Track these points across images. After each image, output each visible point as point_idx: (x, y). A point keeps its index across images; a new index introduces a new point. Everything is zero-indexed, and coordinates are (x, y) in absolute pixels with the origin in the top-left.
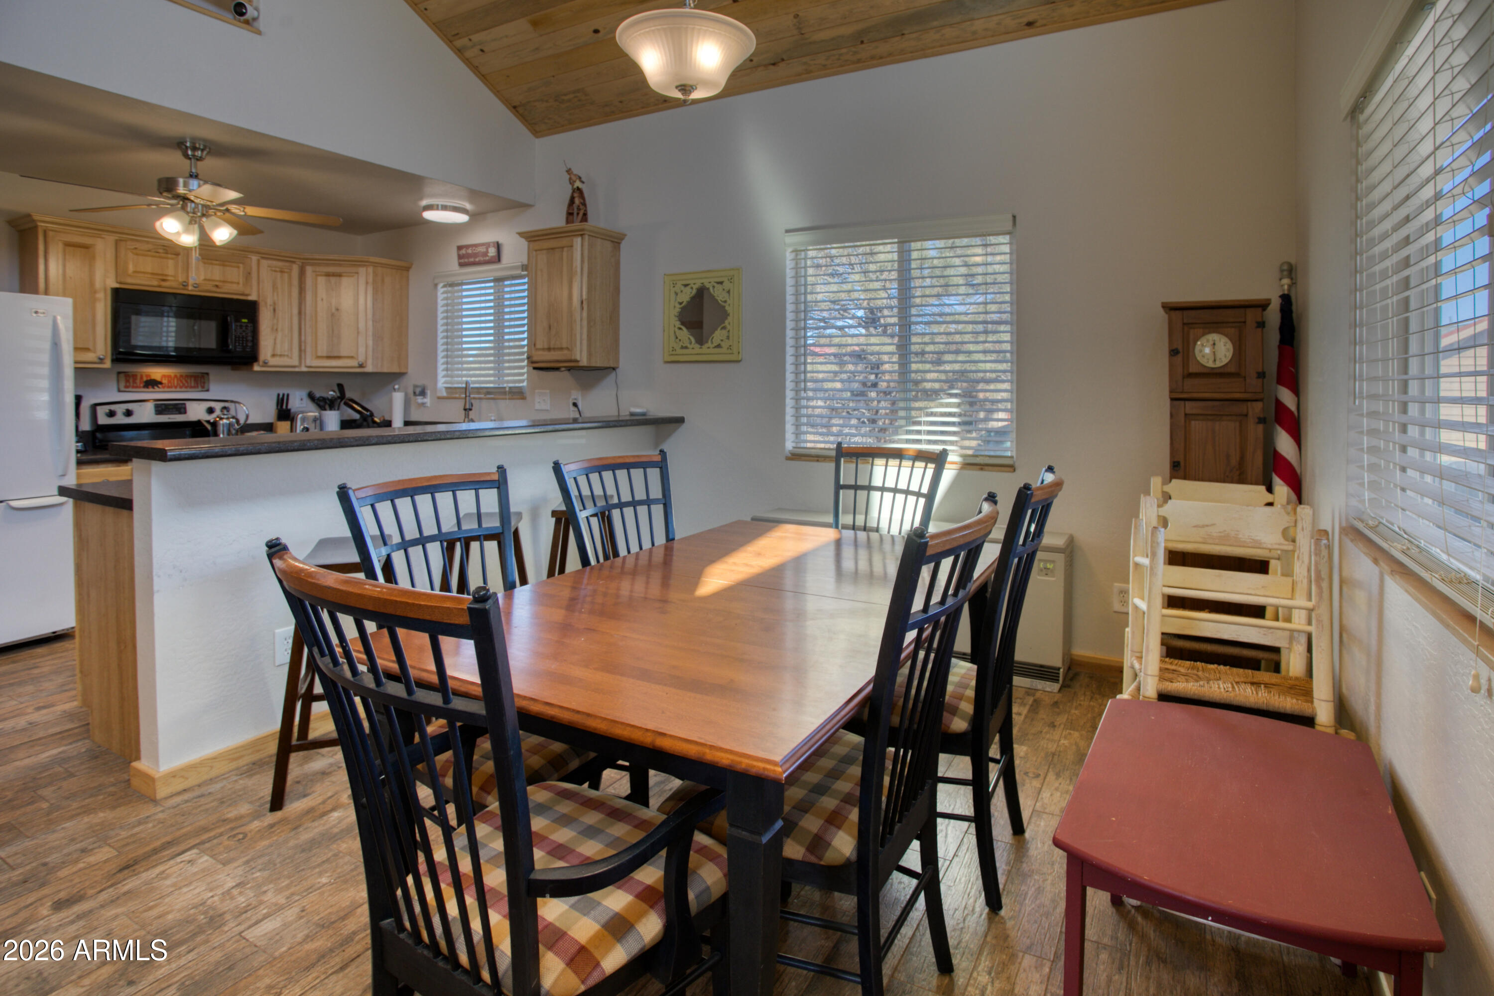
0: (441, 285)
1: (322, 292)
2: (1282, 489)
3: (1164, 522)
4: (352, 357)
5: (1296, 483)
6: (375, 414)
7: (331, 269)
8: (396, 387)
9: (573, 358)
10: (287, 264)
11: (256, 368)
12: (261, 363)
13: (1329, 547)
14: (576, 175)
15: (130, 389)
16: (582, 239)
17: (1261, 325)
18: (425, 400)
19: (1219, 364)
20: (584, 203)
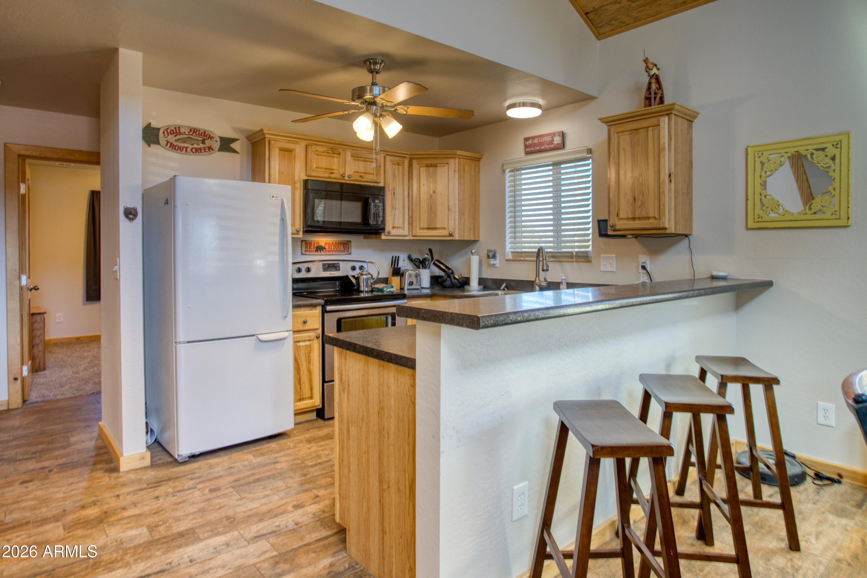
0: (508, 170)
1: (424, 180)
4: (444, 228)
6: (455, 272)
7: (430, 162)
8: (473, 251)
9: (661, 226)
10: (402, 159)
11: (383, 237)
12: (386, 233)
14: (652, 63)
15: (308, 253)
16: (669, 117)
18: (495, 262)
20: (660, 87)
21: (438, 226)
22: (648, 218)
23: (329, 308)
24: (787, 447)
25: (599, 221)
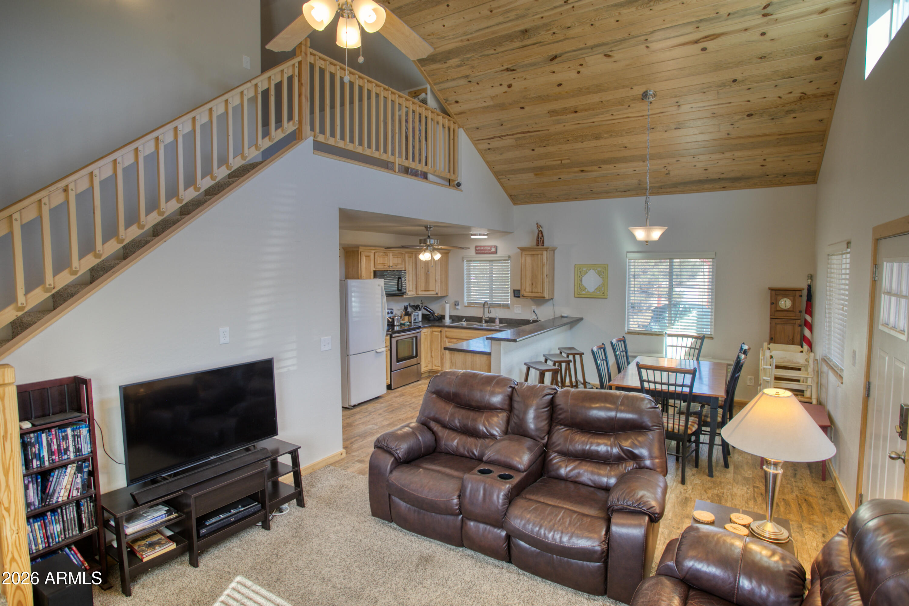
0: (465, 261)
2: (806, 347)
3: (771, 357)
4: (433, 291)
5: (810, 345)
6: (436, 313)
8: (446, 302)
9: (543, 296)
12: (405, 295)
13: (818, 363)
14: (539, 225)
16: (547, 252)
17: (801, 296)
18: (458, 307)
19: (786, 308)
20: (543, 236)
21: (430, 289)
22: (538, 292)
23: (394, 335)
24: (587, 380)
25: (514, 291)
